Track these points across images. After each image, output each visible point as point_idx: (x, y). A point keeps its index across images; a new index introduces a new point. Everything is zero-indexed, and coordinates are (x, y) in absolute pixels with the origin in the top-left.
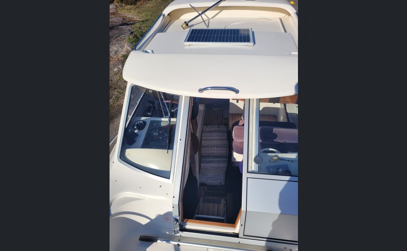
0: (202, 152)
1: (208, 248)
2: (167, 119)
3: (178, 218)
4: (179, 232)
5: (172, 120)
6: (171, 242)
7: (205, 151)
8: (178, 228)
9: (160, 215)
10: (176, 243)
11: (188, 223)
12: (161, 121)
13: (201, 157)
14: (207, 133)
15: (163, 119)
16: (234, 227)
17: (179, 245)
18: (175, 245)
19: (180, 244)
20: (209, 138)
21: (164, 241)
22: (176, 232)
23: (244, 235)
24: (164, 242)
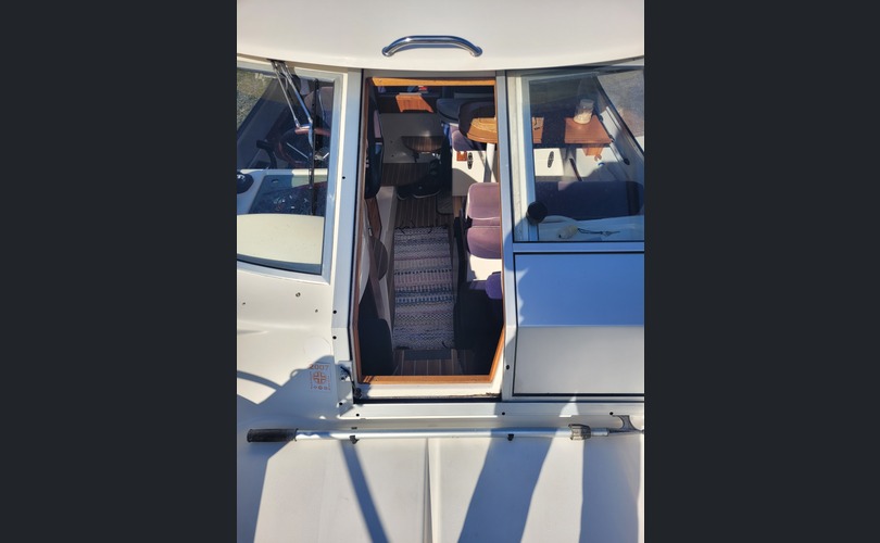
0: (396, 284)
1: (427, 438)
2: (306, 172)
3: (348, 365)
4: (351, 408)
5: (318, 172)
6: (334, 435)
7: (402, 282)
8: (350, 396)
9: (300, 372)
10: (347, 436)
11: (373, 384)
12: (292, 176)
13: (393, 294)
14: (405, 245)
15: (296, 172)
16: (489, 381)
17: (354, 440)
18: (343, 442)
19: (357, 436)
20: (410, 255)
21: (312, 434)
22: (344, 409)
23: (514, 395)
24: (316, 436)
